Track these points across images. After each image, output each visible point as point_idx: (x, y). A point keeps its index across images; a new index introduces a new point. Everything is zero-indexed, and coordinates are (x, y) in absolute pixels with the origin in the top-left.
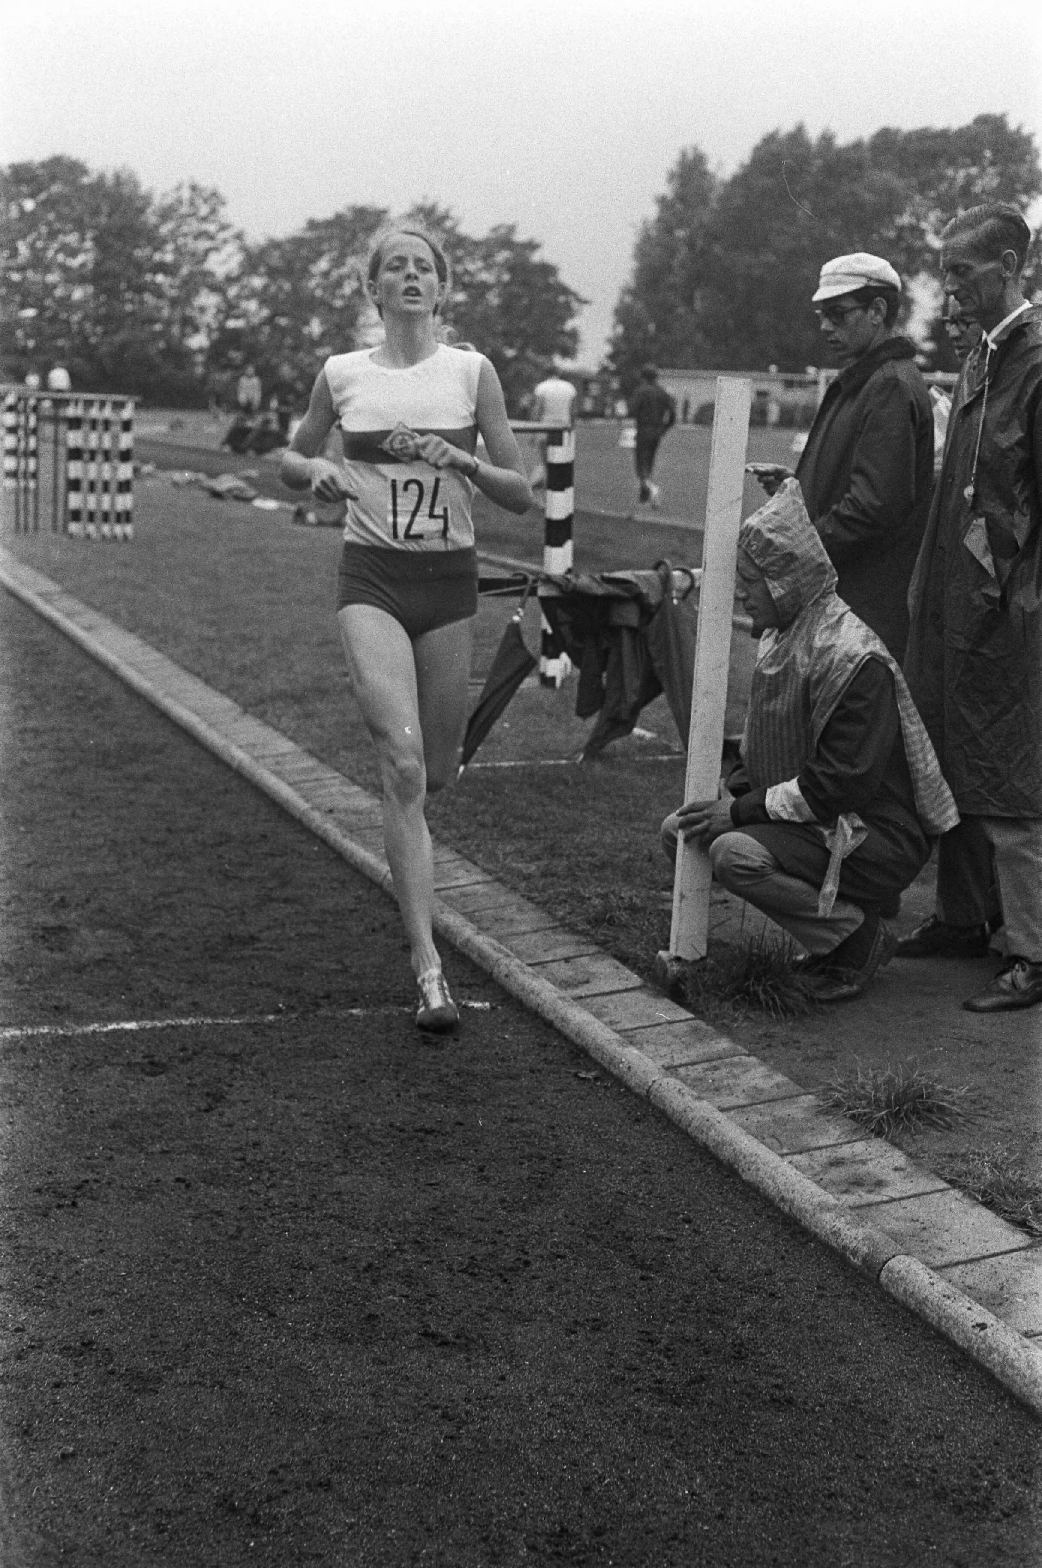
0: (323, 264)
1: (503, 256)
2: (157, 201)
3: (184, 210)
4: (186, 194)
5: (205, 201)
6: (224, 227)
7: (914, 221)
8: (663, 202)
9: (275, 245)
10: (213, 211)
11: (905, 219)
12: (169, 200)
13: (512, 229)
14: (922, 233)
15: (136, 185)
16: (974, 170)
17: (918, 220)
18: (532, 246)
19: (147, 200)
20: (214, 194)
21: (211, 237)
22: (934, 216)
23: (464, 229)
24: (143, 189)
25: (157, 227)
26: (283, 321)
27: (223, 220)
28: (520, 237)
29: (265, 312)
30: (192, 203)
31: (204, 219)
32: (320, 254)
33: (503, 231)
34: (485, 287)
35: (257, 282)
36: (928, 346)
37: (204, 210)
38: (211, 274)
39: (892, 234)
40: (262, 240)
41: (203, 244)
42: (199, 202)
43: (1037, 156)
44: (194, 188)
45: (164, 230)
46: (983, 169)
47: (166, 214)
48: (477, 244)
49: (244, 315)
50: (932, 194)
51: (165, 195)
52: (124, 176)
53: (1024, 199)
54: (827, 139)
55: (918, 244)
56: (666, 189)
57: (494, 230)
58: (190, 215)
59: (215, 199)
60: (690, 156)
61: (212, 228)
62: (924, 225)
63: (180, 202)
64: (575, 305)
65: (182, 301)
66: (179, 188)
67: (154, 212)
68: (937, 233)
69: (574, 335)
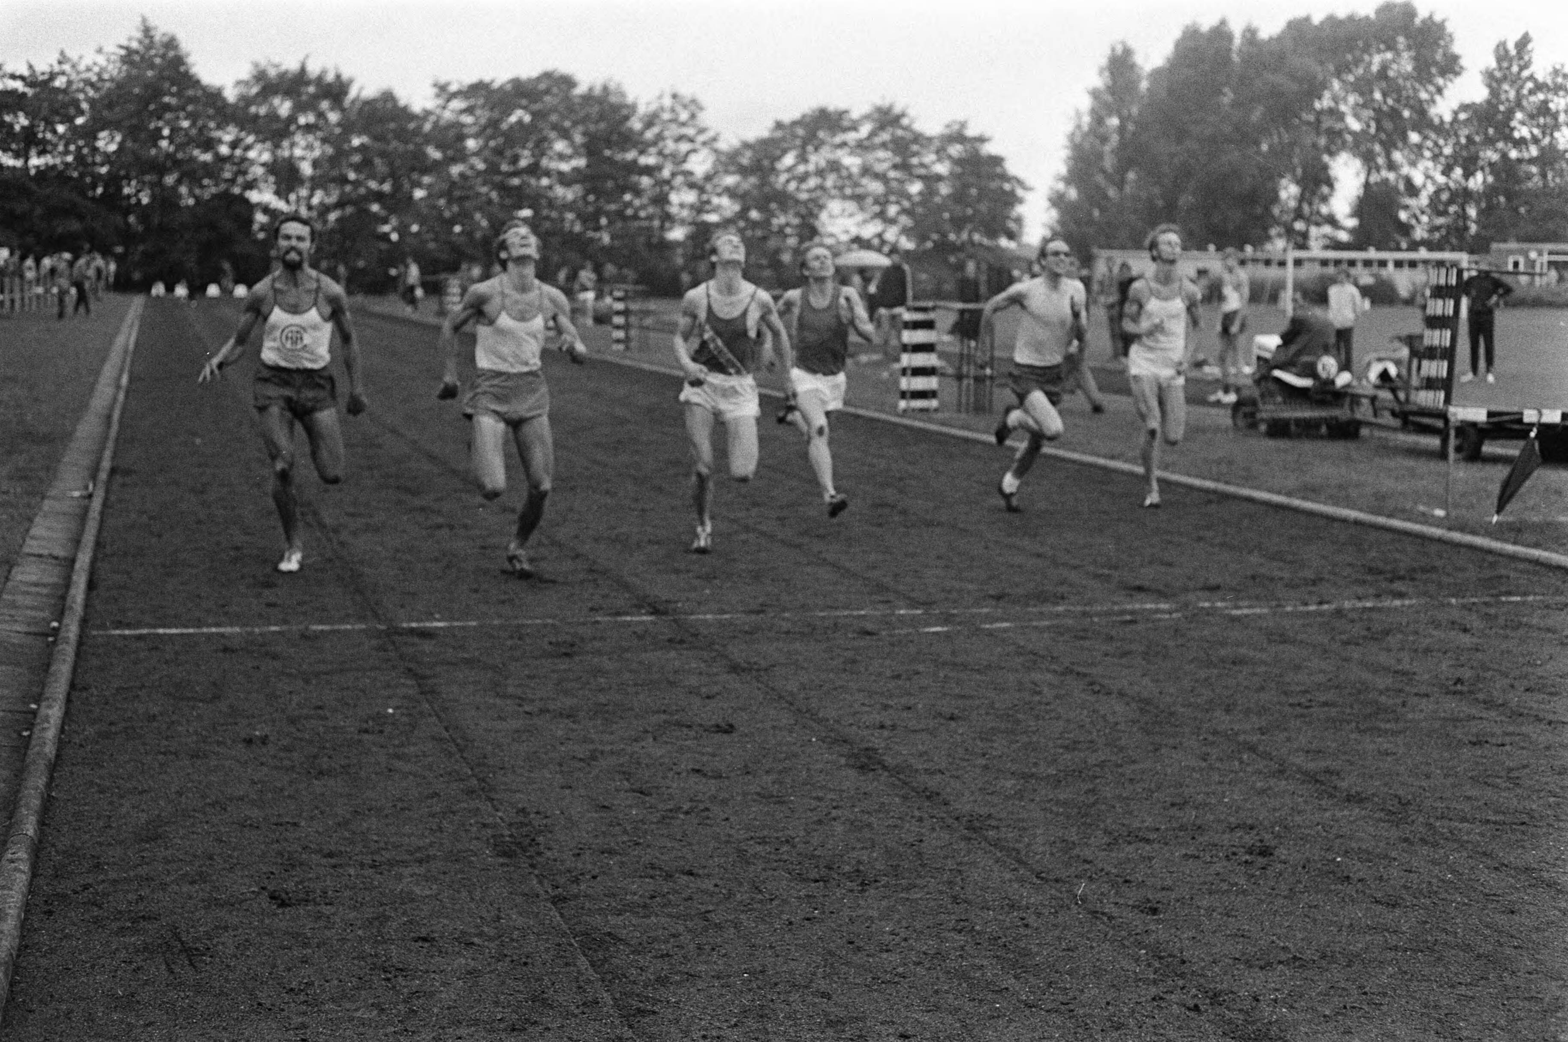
0: (789, 160)
1: (955, 150)
2: (642, 110)
3: (666, 116)
4: (667, 102)
5: (685, 107)
6: (702, 131)
7: (1332, 104)
8: (1095, 94)
9: (746, 145)
10: (693, 116)
11: (1325, 102)
12: (653, 107)
13: (963, 125)
14: (1341, 117)
15: (623, 95)
16: (1389, 55)
17: (1337, 103)
18: (982, 140)
19: (633, 108)
20: (693, 101)
21: (691, 140)
22: (1352, 99)
23: (918, 127)
24: (630, 99)
25: (642, 133)
26: (754, 214)
27: (703, 125)
28: (970, 132)
29: (737, 208)
30: (673, 110)
31: (683, 124)
32: (785, 152)
33: (956, 127)
34: (939, 178)
35: (730, 180)
36: (1352, 223)
37: (684, 116)
38: (690, 173)
39: (1311, 118)
40: (735, 143)
41: (684, 147)
42: (679, 108)
43: (1452, 41)
44: (675, 96)
45: (649, 135)
46: (1398, 53)
47: (650, 121)
48: (930, 139)
49: (717, 209)
50: (1351, 78)
51: (648, 104)
52: (612, 86)
53: (1440, 81)
54: (1250, 34)
55: (1338, 126)
56: (1098, 82)
57: (948, 126)
58: (671, 121)
59: (694, 106)
60: (1119, 50)
61: (690, 131)
62: (1343, 108)
63: (662, 109)
64: (1020, 192)
65: (661, 200)
66: (660, 97)
67: (641, 120)
68: (1357, 116)
69: (1019, 220)
